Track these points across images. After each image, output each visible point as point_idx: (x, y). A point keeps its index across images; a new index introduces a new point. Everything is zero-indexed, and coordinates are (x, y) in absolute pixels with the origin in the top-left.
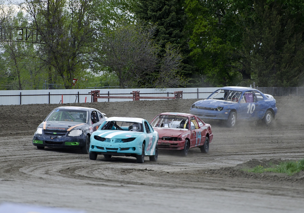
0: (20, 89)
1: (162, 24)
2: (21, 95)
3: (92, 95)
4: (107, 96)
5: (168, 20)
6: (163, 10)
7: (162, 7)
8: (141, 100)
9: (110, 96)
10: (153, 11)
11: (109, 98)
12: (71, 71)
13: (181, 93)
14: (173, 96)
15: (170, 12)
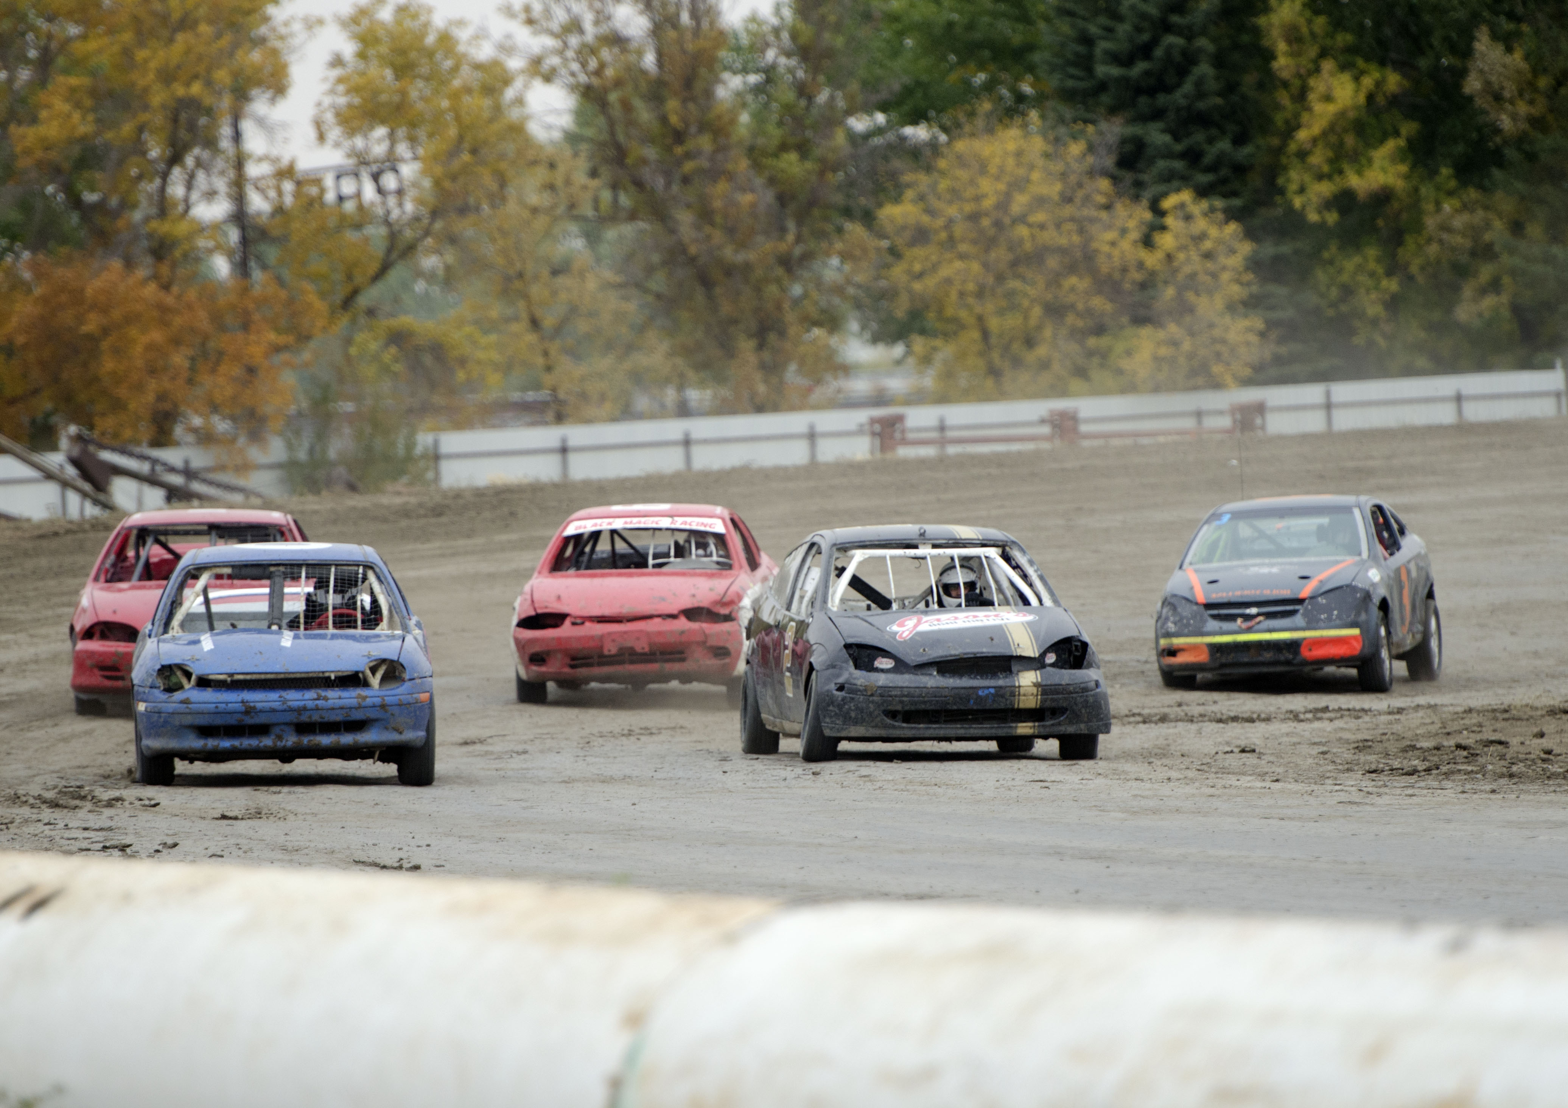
0: (560, 419)
1: (1157, 115)
2: (564, 450)
3: (874, 434)
4: (934, 435)
5: (1181, 96)
6: (1159, 52)
7: (1155, 42)
8: (1086, 443)
9: (950, 434)
10: (1116, 59)
11: (943, 442)
12: (772, 337)
13: (1260, 408)
14: (1225, 422)
15: (1190, 59)
